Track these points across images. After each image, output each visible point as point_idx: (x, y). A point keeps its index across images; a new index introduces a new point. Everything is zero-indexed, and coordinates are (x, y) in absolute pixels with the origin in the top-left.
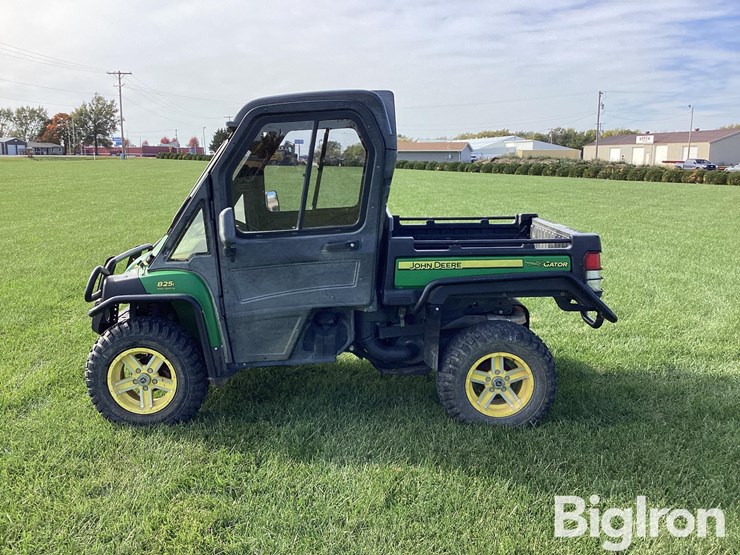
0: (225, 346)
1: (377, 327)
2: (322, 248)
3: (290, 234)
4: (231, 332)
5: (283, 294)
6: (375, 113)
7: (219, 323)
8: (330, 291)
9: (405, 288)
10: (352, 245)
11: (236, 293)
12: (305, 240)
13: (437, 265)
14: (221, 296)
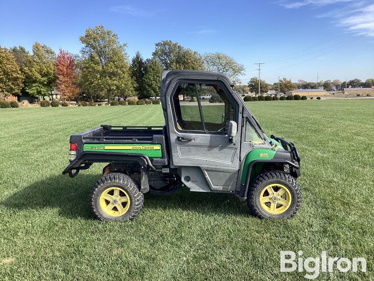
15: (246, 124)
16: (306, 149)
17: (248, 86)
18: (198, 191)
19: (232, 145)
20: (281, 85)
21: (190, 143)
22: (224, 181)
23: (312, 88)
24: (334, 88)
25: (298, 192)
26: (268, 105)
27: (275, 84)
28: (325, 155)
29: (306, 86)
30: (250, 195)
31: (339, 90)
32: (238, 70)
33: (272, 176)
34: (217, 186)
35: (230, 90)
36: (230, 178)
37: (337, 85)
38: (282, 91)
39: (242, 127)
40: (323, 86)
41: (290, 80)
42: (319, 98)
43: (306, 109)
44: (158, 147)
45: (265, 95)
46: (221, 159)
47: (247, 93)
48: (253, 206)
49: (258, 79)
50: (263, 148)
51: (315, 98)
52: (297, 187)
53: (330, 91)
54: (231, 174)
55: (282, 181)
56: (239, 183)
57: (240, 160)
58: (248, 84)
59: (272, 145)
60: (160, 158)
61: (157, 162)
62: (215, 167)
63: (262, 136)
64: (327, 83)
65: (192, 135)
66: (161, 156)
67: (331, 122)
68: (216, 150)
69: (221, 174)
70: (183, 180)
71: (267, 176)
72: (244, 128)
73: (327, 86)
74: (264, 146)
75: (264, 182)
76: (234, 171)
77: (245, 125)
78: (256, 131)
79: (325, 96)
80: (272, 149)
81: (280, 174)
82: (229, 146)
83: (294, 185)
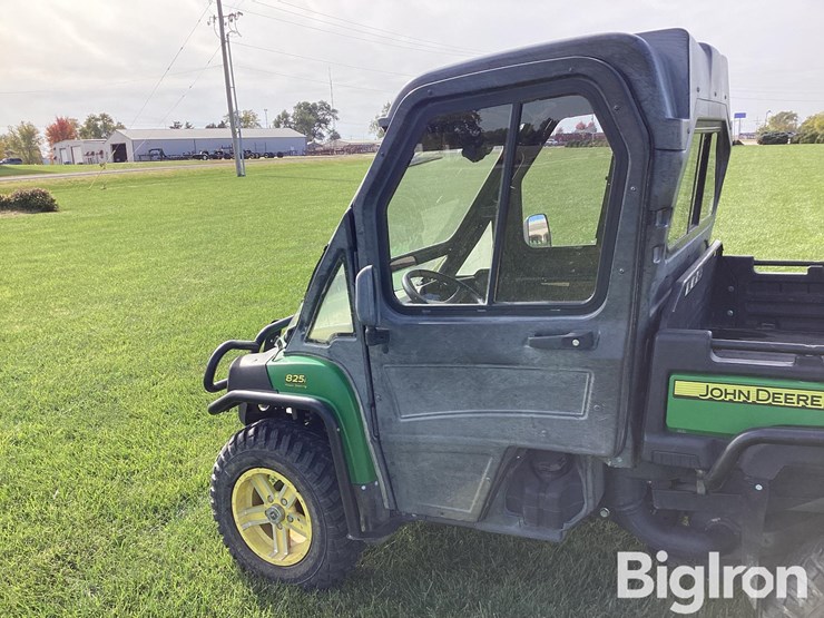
0: (381, 482)
1: (649, 488)
2: (524, 342)
3: (475, 311)
4: (388, 462)
5: (463, 414)
6: (635, 76)
7: (371, 446)
8: (540, 421)
9: (690, 434)
10: (576, 343)
11: (392, 404)
12: (496, 326)
13: (763, 395)
14: (373, 405)
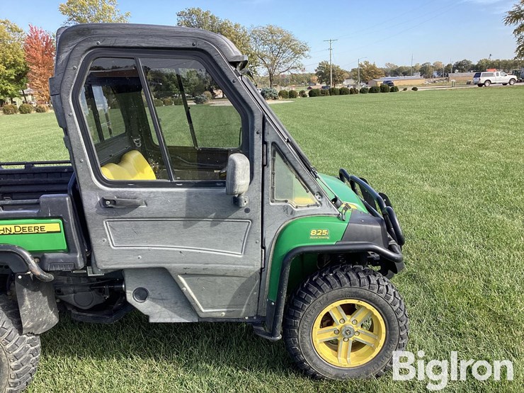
15: (274, 160)
16: (404, 179)
17: (316, 74)
18: (168, 320)
19: (240, 213)
20: (361, 72)
21: (135, 213)
22: (228, 298)
23: (405, 74)
24: (435, 74)
25: (399, 316)
26: (343, 101)
27: (353, 70)
28: (438, 191)
29: (396, 72)
30: (288, 328)
31: (442, 76)
32: (299, 51)
33: (340, 282)
34: (212, 309)
35: (227, 74)
36: (243, 290)
37: (439, 70)
38: (364, 80)
39: (263, 166)
40: (420, 71)
41: (374, 64)
42: (415, 89)
43: (398, 106)
44: (55, 226)
45: (339, 87)
46: (216, 246)
47: (315, 85)
48: (296, 354)
49: (329, 63)
50: (318, 216)
51: (410, 89)
52: (398, 305)
53: (429, 77)
54: (243, 280)
55: (362, 292)
56: (265, 299)
57: (263, 247)
58: (316, 71)
59: (338, 207)
60: (64, 251)
61: (54, 262)
62: (202, 266)
63: (313, 187)
64: (425, 67)
65: (140, 193)
66: (65, 247)
67: (438, 126)
68: (204, 225)
69: (219, 280)
70: (130, 297)
71: (328, 283)
72: (269, 170)
73: (424, 71)
74: (319, 210)
75: (322, 297)
76: (250, 272)
77: (270, 163)
78: (299, 177)
79: (423, 85)
80: (338, 217)
81: (359, 277)
82: (233, 216)
83: (390, 301)
